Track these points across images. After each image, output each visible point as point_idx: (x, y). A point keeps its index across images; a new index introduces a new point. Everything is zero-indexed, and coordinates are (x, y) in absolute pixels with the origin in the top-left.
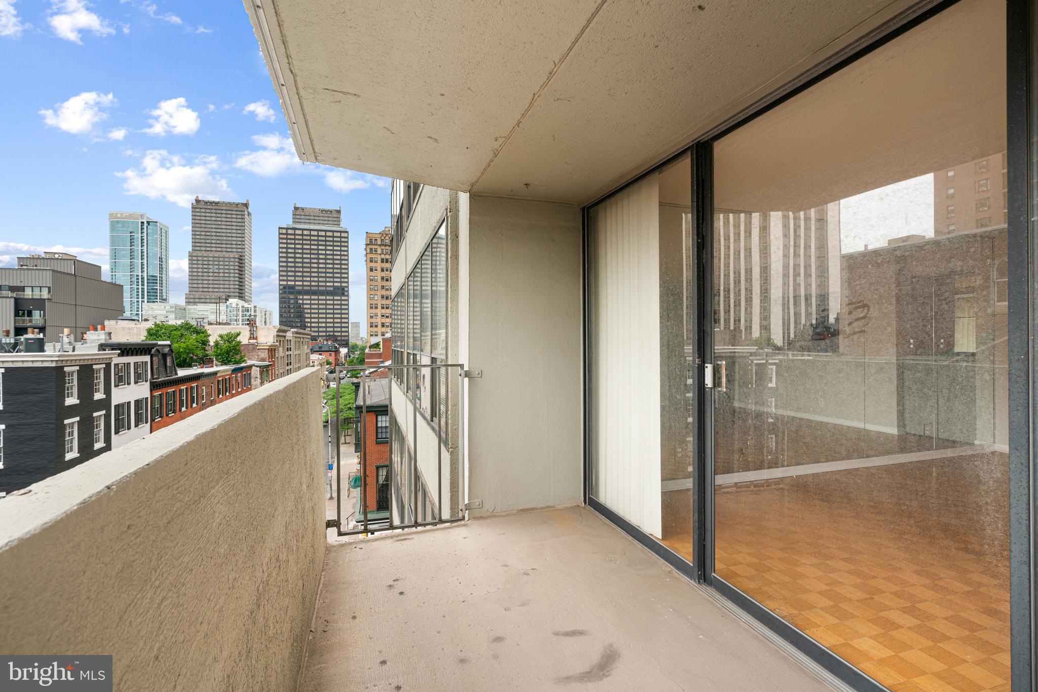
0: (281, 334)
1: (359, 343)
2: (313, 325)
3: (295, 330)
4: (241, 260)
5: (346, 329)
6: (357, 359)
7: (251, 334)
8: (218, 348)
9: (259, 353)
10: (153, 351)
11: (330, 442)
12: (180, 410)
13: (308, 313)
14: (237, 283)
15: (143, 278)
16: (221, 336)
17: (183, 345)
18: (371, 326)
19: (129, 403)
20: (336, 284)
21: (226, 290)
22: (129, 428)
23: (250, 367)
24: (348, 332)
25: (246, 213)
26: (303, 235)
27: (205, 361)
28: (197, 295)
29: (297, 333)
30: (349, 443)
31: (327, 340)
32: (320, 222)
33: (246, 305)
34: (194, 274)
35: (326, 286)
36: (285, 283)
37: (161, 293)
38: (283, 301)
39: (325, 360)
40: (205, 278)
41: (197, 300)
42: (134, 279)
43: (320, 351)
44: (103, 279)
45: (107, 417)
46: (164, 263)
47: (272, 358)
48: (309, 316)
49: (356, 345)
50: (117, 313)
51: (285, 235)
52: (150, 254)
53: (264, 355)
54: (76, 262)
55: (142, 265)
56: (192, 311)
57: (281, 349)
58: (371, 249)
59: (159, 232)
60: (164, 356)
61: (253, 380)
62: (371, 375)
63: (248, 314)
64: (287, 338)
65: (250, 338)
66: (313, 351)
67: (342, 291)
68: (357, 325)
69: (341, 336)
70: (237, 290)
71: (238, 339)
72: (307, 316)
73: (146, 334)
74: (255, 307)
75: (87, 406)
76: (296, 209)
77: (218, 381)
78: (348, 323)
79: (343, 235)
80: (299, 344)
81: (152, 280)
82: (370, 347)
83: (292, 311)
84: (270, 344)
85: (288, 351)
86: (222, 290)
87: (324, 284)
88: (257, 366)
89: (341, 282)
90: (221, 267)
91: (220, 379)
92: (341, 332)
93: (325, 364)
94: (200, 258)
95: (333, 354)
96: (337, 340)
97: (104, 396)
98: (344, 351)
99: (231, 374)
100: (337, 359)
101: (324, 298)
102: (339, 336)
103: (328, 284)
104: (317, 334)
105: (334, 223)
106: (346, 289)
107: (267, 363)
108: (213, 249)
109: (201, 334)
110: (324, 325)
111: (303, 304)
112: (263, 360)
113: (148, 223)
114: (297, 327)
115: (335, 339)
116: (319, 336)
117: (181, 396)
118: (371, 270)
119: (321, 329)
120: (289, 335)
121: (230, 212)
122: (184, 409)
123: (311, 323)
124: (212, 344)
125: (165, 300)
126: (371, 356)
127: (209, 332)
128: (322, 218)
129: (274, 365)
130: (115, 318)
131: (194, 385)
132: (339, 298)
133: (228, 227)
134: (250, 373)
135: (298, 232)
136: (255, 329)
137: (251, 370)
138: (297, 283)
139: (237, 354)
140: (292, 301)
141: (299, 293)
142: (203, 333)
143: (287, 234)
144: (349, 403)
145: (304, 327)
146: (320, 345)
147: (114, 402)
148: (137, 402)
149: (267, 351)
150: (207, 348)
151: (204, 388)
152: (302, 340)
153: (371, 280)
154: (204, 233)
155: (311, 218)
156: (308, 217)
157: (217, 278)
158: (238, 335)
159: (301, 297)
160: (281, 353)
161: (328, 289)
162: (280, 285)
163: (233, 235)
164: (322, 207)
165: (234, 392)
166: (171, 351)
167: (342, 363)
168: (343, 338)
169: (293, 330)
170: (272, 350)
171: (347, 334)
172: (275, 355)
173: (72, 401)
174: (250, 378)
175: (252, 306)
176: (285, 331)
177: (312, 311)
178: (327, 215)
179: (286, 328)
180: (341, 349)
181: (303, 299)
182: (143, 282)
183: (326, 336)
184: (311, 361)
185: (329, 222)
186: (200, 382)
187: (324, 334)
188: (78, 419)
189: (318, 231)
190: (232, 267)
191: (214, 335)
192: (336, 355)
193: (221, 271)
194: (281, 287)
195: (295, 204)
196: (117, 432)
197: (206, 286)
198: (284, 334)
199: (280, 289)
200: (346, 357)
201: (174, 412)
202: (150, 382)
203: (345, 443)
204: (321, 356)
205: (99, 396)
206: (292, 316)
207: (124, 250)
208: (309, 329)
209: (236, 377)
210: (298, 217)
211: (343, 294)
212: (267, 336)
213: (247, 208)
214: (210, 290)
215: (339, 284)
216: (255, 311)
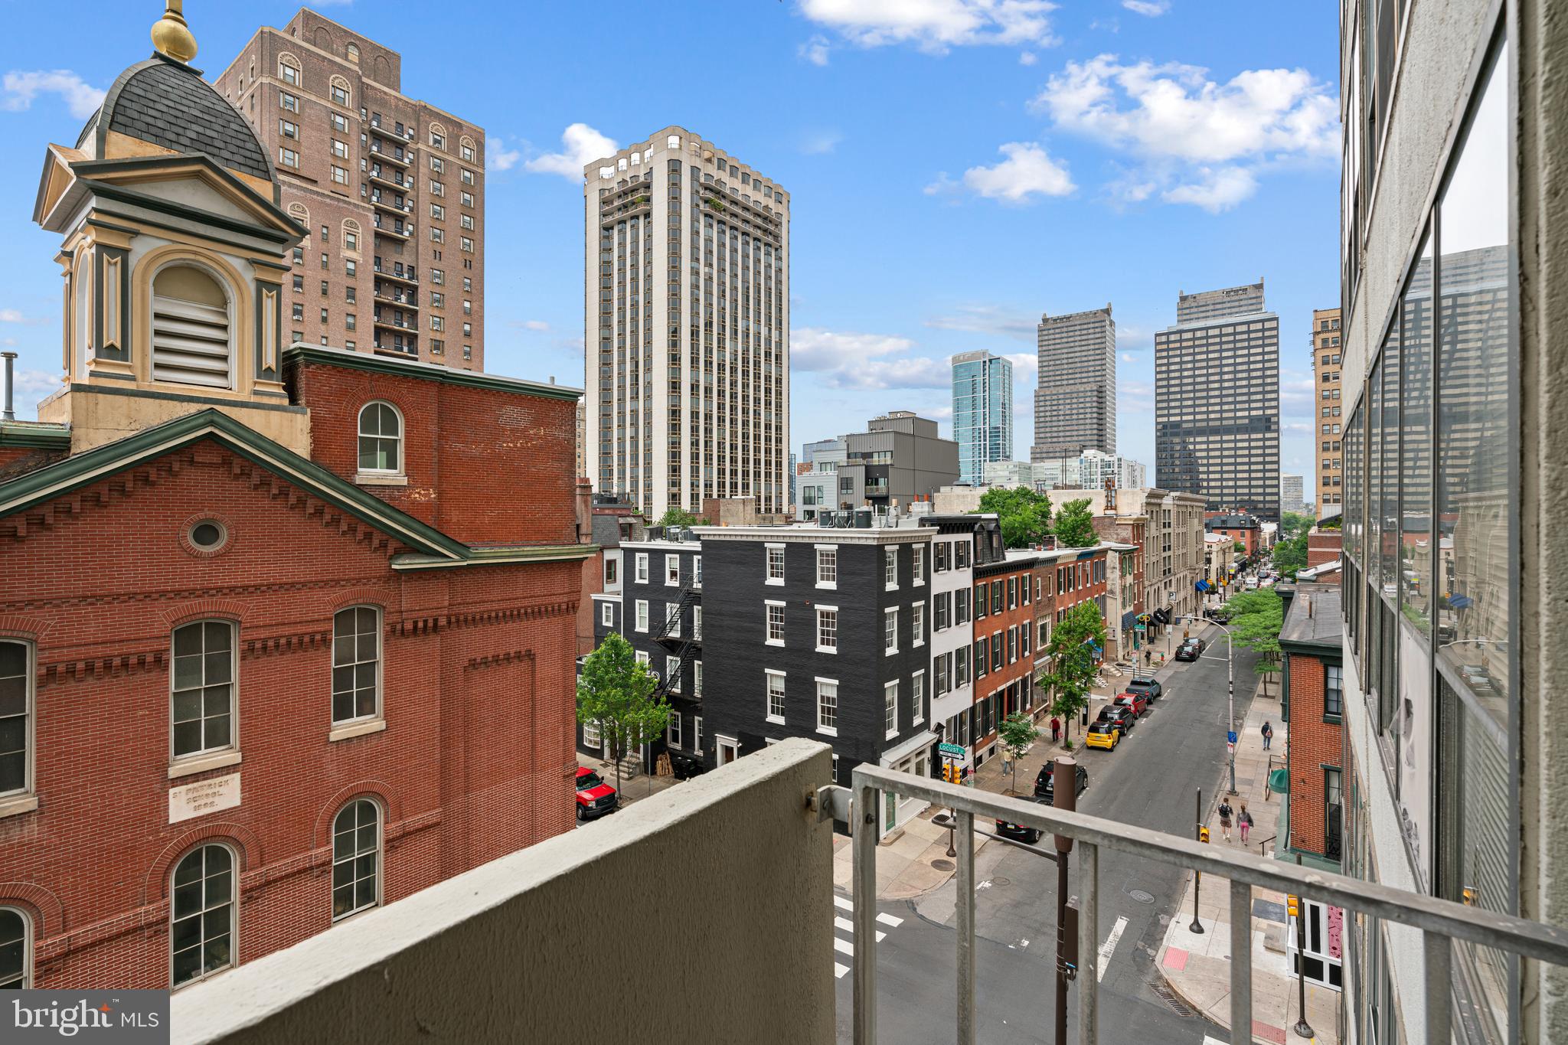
0: (1153, 501)
1: (1301, 514)
2: (1212, 484)
3: (1178, 494)
4: (1101, 392)
5: (1275, 490)
6: (1296, 543)
7: (1108, 501)
8: (1061, 523)
9: (1119, 531)
10: (977, 527)
11: (1231, 692)
12: (1009, 608)
13: (1203, 465)
14: (1095, 426)
15: (985, 432)
16: (1065, 506)
17: (1019, 519)
18: (1325, 484)
19: (949, 593)
20: (1253, 413)
21: (1081, 438)
22: (949, 626)
23: (1104, 552)
24: (1278, 494)
25: (1108, 322)
26: (1194, 339)
27: (1046, 541)
28: (1045, 448)
29: (1180, 499)
30: (1273, 697)
31: (1237, 510)
32: (1225, 311)
33: (1107, 458)
34: (1042, 419)
35: (1235, 418)
36: (1165, 419)
37: (1004, 449)
38: (1161, 448)
39: (1232, 544)
40: (1054, 424)
41: (1044, 455)
42: (977, 434)
43: (1223, 527)
44: (940, 436)
45: (927, 608)
46: (1007, 411)
47: (1138, 540)
48: (1205, 469)
49: (1294, 517)
50: (952, 477)
51: (1165, 344)
52: (992, 401)
53: (1127, 533)
54: (916, 420)
55: (984, 415)
56: (1039, 470)
57: (1153, 525)
58: (1325, 341)
59: (1001, 371)
60: (990, 533)
61: (1108, 571)
62: (1321, 579)
63: (1109, 470)
64: (1163, 507)
65: (1107, 508)
66: (1210, 527)
67: (1267, 424)
68: (1297, 482)
69: (1264, 502)
70: (1096, 437)
71: (1089, 509)
72: (1201, 469)
73: (980, 503)
74: (1120, 460)
75: (907, 594)
76: (1183, 299)
77: (1059, 571)
78: (1278, 478)
79: (1267, 325)
80: (1184, 516)
81: (995, 432)
82: (1321, 524)
83: (1177, 462)
84: (1135, 517)
85: (1164, 527)
86: (1075, 438)
87: (1231, 415)
88: (1116, 551)
89: (1264, 408)
90: (1074, 406)
91: (1061, 568)
92: (1264, 494)
93: (1233, 549)
94: (1048, 398)
95: (1248, 533)
96: (1255, 508)
97: (923, 583)
98: (1269, 528)
99: (1077, 561)
100: (1254, 543)
101: (1233, 437)
102: (1260, 502)
103: (1239, 414)
104: (1218, 499)
105: (1251, 308)
106: (1274, 419)
107: (1130, 546)
108: (1065, 382)
109: (1041, 504)
110: (1231, 483)
111: (1195, 450)
112: (1124, 541)
113: (990, 361)
114: (1184, 489)
115: (1251, 506)
116: (1222, 502)
117: (1009, 589)
118: (1326, 379)
119: (1225, 491)
120: (1168, 502)
121: (1085, 326)
122: (1013, 607)
123: (1208, 480)
124: (1054, 516)
125: (1008, 457)
126: (1319, 541)
127: (1051, 500)
128: (1229, 305)
129: (1141, 549)
130: (949, 484)
131: (1026, 574)
132: (1260, 436)
133: (1083, 348)
134: (1104, 561)
135: (1185, 336)
136: (1113, 494)
137: (1105, 556)
138: (1185, 418)
139: (1086, 532)
140: (1178, 448)
141: (1189, 433)
142: (1043, 501)
143: (1168, 342)
144: (1274, 626)
145: (1196, 488)
146: (1224, 518)
147: (934, 591)
148: (958, 592)
149: (1130, 528)
150: (1048, 522)
151: (1039, 579)
152: (1190, 509)
153: (1325, 398)
154: (1052, 363)
155: (1208, 308)
156: (1204, 309)
157: (1069, 423)
158: (1088, 503)
159: (1192, 440)
160: (1153, 530)
161: (1239, 422)
162: (1157, 423)
163: (1090, 358)
164: (1228, 286)
165: (1080, 588)
166: (998, 526)
167: (1265, 550)
168: (1268, 506)
169: (1173, 494)
170: (1139, 527)
171: (1275, 498)
172: (1143, 533)
173: (892, 586)
174: (1104, 568)
175: (1114, 459)
176: (1161, 497)
177: (1211, 461)
178: (1237, 298)
179: (1161, 491)
180: (1263, 525)
181: (1195, 443)
182: (985, 436)
183: (1235, 502)
184: (1206, 545)
185: (1242, 309)
186: (1034, 571)
187: (1233, 499)
188: (897, 608)
189: (1220, 327)
190: (1088, 405)
191: (1058, 502)
192: (1252, 536)
193: (1074, 412)
194: (1160, 427)
195: (1182, 292)
196: (936, 630)
197: (1055, 434)
198: (1159, 501)
199: (1157, 430)
200: (1273, 538)
201: (1001, 610)
202: (974, 569)
203: (1266, 696)
204: (1225, 537)
205: (918, 582)
206: (1177, 470)
207: (966, 399)
208: (1205, 491)
209: (1084, 566)
210: (1187, 311)
211: (1268, 429)
212: (1131, 505)
213: (1109, 315)
214: (1061, 439)
215: (1261, 412)
216: (1120, 466)
